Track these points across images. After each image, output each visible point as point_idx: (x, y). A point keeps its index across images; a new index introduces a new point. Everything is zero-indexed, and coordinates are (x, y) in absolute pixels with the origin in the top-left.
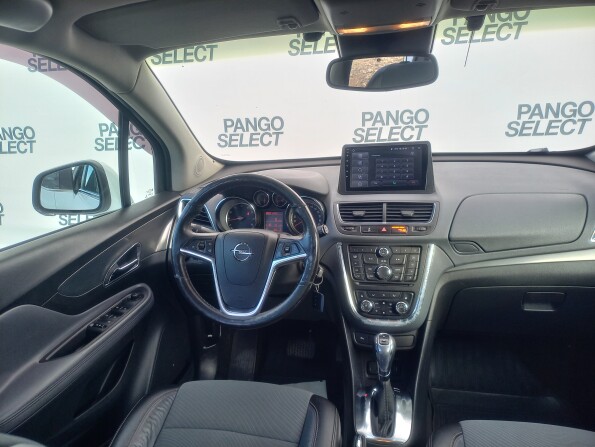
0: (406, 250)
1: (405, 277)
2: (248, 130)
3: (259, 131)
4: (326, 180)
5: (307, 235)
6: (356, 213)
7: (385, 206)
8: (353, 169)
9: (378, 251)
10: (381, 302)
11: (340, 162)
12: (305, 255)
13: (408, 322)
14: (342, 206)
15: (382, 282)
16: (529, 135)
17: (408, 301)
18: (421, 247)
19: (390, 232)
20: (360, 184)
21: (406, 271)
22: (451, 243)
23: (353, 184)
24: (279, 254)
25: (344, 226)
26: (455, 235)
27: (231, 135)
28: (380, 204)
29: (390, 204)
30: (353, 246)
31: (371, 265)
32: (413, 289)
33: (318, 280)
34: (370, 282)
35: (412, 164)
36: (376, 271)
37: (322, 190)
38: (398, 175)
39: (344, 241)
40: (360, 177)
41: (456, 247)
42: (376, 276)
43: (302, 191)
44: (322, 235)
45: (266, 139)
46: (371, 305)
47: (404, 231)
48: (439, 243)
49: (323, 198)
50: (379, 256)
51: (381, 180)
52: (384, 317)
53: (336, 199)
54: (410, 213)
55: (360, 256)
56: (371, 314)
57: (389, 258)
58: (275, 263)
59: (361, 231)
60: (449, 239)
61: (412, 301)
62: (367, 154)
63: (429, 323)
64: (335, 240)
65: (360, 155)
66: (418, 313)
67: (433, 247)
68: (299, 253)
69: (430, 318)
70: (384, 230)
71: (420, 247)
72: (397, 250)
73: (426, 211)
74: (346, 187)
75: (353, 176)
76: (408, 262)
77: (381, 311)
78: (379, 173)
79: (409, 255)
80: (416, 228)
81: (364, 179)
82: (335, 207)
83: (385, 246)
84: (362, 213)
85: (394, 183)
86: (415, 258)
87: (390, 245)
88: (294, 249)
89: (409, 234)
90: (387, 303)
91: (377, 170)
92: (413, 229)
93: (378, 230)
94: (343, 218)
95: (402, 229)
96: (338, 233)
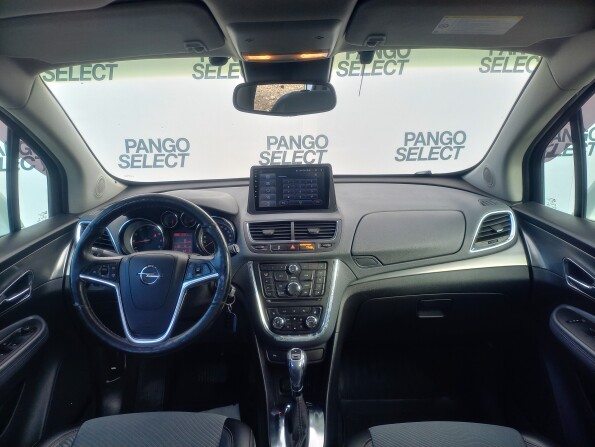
0: (315, 266)
1: (314, 292)
2: (151, 151)
3: (163, 152)
4: (235, 200)
5: (219, 254)
6: (266, 232)
7: (293, 224)
8: (261, 189)
9: (288, 267)
10: (291, 318)
11: (248, 183)
12: (217, 275)
13: (317, 335)
14: (253, 226)
15: (292, 298)
16: (414, 160)
17: (317, 315)
19: (299, 249)
20: (268, 204)
21: (315, 287)
22: (353, 258)
23: (263, 204)
24: (189, 275)
25: (254, 245)
26: (357, 250)
27: (133, 156)
28: (289, 223)
29: (297, 223)
30: (264, 264)
31: (281, 282)
32: (321, 303)
33: (230, 300)
34: (281, 299)
35: (316, 185)
36: (286, 288)
37: (232, 210)
38: (304, 195)
39: (255, 260)
40: (268, 197)
41: (358, 262)
42: (287, 292)
43: (212, 211)
44: (233, 254)
45: (172, 160)
46: (283, 321)
47: (311, 248)
48: (343, 258)
49: (232, 217)
50: (289, 273)
51: (288, 200)
52: (294, 333)
53: (246, 219)
54: (316, 231)
55: (271, 273)
56: (284, 331)
57: (298, 275)
58: (185, 285)
59: (272, 249)
60: (352, 254)
61: (321, 313)
62: (274, 175)
63: (337, 335)
64: (246, 259)
65: (268, 176)
66: (326, 326)
67: (337, 262)
68: (211, 273)
69: (337, 330)
70: (293, 247)
71: (326, 262)
72: (305, 266)
73: (329, 229)
74: (255, 207)
75: (261, 196)
76: (316, 278)
77: (292, 327)
78: (286, 193)
79: (317, 271)
80: (322, 245)
81: (271, 199)
82: (245, 226)
83: (294, 263)
84: (271, 232)
85: (301, 202)
86: (322, 273)
87: (299, 261)
88: (206, 269)
89: (316, 250)
90: (298, 318)
91: (284, 191)
92: (319, 246)
93: (287, 249)
94: (253, 237)
95: (310, 246)
96: (249, 252)
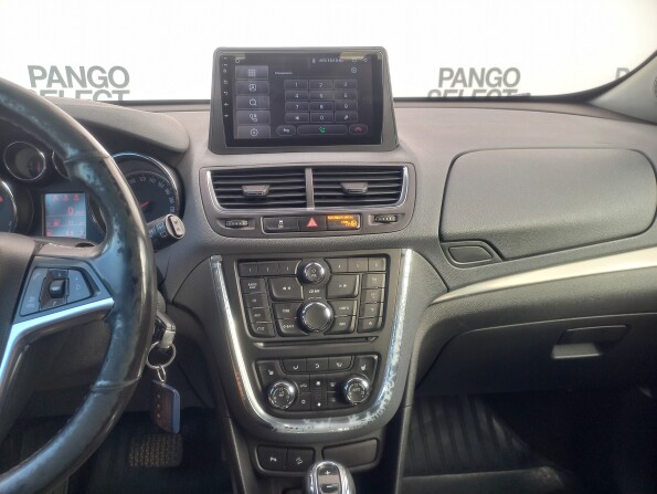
0: (361, 265)
1: (360, 322)
5: (115, 244)
6: (249, 190)
7: (309, 174)
8: (239, 99)
9: (301, 269)
10: (311, 383)
12: (110, 301)
13: (369, 418)
14: (218, 175)
15: (312, 336)
17: (367, 374)
18: (387, 257)
19: (325, 227)
20: (254, 132)
21: (361, 309)
22: (446, 248)
23: (241, 131)
24: (30, 301)
25: (224, 219)
26: (452, 228)
28: (299, 171)
29: (319, 170)
30: (245, 261)
31: (286, 302)
32: (377, 346)
34: (286, 339)
35: (356, 92)
36: (299, 313)
38: (330, 113)
39: (227, 253)
40: (254, 116)
41: (452, 255)
42: (300, 324)
44: (161, 242)
46: (291, 390)
47: (353, 224)
48: (420, 246)
50: (303, 280)
51: (297, 124)
52: (318, 415)
53: (204, 162)
54: (362, 188)
55: (262, 281)
56: (295, 411)
57: (325, 284)
58: (17, 330)
59: (262, 227)
60: (441, 237)
61: (376, 372)
62: (265, 68)
63: (407, 410)
64: (206, 250)
65: (252, 72)
66: (388, 397)
67: (409, 253)
68: (92, 292)
69: (409, 402)
70: (312, 223)
71: (384, 253)
72: (340, 265)
73: (388, 183)
74: (226, 137)
75: (239, 114)
76: (364, 289)
77: (312, 401)
78: (293, 109)
79: (365, 274)
80: (377, 218)
81: (261, 121)
82: (202, 178)
83: (314, 259)
84: (263, 190)
85: (322, 130)
86: (377, 280)
87: (327, 254)
88: (77, 285)
89: (364, 230)
90: (325, 382)
91: (288, 103)
92: (370, 219)
93: (299, 226)
94: (220, 201)
95: (350, 222)
96: (211, 235)
